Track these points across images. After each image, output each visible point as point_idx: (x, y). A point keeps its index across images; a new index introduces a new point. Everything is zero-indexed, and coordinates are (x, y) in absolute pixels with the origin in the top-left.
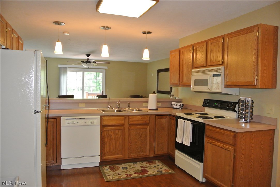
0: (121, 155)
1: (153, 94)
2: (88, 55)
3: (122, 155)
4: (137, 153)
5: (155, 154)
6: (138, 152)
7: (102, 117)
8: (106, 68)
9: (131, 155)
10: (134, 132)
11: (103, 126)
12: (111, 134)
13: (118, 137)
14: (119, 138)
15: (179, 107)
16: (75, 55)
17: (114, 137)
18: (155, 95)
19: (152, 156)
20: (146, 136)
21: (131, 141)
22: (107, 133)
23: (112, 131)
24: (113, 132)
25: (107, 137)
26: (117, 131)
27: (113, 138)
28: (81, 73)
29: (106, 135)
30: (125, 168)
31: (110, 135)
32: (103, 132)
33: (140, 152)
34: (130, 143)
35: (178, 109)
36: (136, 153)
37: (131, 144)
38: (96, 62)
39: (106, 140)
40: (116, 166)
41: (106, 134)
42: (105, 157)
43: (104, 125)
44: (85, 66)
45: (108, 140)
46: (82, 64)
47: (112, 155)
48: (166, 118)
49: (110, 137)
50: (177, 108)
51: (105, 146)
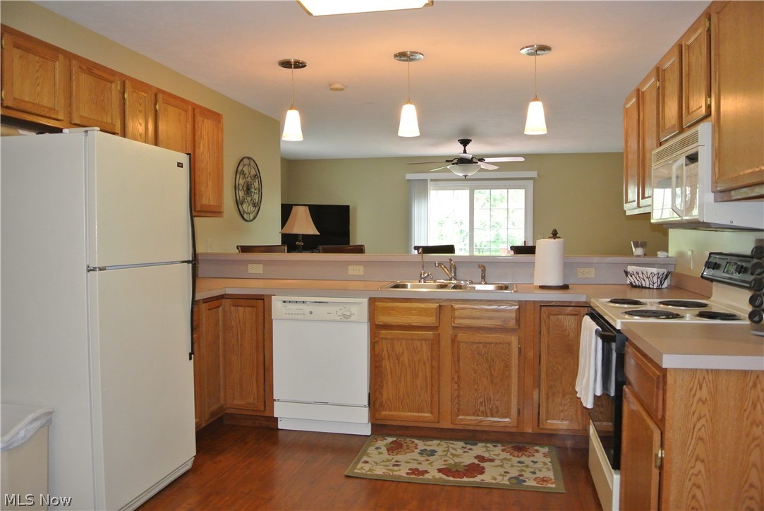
0: (429, 415)
1: (552, 240)
2: (465, 142)
3: (432, 413)
4: (478, 415)
5: (538, 426)
6: (482, 412)
7: (372, 301)
8: (534, 174)
9: (460, 417)
10: (470, 352)
11: (377, 325)
12: (401, 351)
13: (420, 360)
14: (424, 364)
15: (647, 283)
16: (435, 145)
17: (409, 360)
18: (557, 240)
19: (530, 431)
20: (507, 367)
21: (458, 377)
22: (389, 346)
23: (404, 342)
24: (406, 344)
25: (389, 358)
26: (417, 344)
27: (406, 361)
28: (466, 193)
29: (385, 352)
30: (430, 450)
31: (397, 353)
32: (377, 342)
33: (489, 414)
34: (456, 383)
35: (645, 288)
36: (474, 415)
37: (459, 386)
38: (487, 160)
39: (387, 365)
40: (413, 442)
41: (385, 349)
42: (384, 413)
43: (381, 324)
44: (458, 172)
45: (392, 365)
46: (448, 167)
47: (405, 411)
48: (577, 315)
49: (398, 359)
50: (642, 287)
51: (385, 382)
